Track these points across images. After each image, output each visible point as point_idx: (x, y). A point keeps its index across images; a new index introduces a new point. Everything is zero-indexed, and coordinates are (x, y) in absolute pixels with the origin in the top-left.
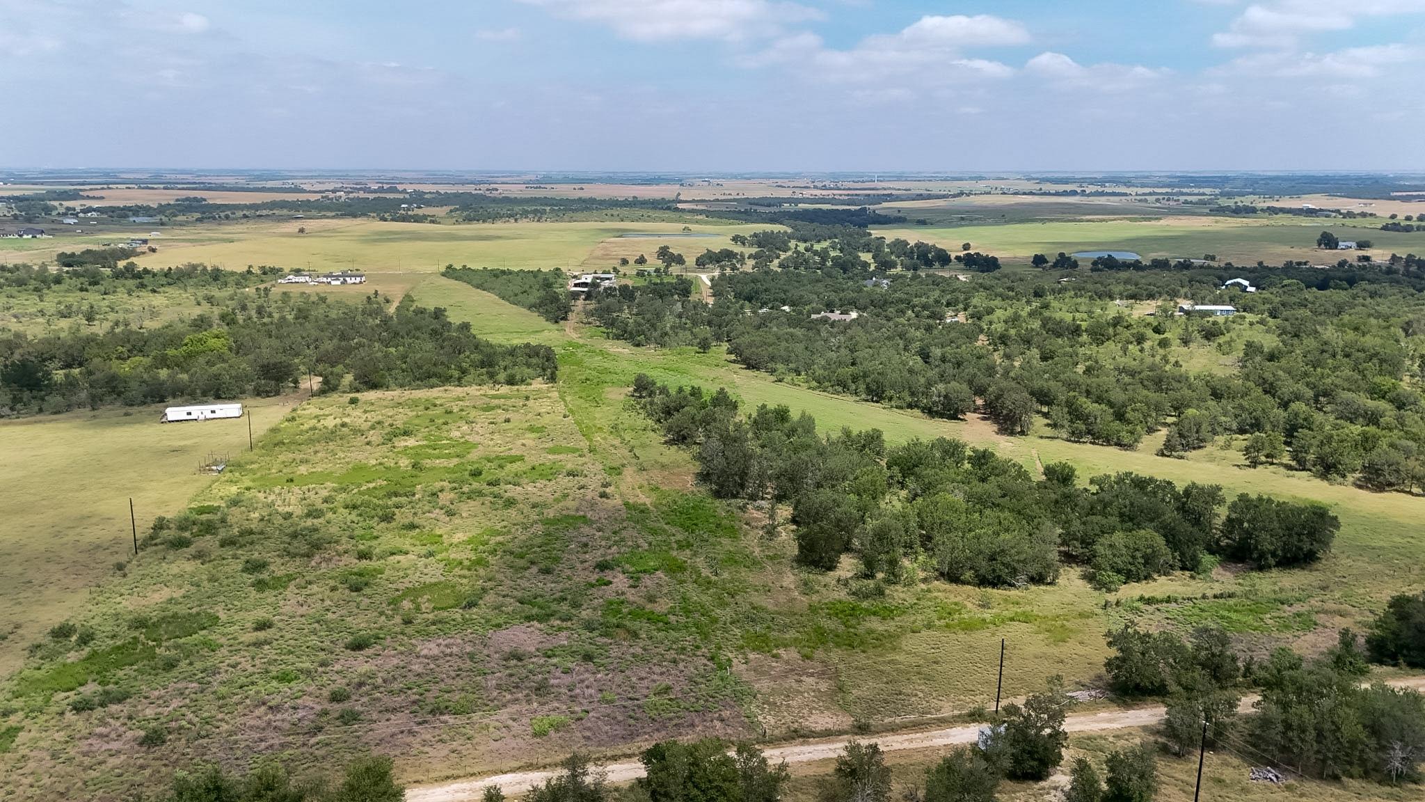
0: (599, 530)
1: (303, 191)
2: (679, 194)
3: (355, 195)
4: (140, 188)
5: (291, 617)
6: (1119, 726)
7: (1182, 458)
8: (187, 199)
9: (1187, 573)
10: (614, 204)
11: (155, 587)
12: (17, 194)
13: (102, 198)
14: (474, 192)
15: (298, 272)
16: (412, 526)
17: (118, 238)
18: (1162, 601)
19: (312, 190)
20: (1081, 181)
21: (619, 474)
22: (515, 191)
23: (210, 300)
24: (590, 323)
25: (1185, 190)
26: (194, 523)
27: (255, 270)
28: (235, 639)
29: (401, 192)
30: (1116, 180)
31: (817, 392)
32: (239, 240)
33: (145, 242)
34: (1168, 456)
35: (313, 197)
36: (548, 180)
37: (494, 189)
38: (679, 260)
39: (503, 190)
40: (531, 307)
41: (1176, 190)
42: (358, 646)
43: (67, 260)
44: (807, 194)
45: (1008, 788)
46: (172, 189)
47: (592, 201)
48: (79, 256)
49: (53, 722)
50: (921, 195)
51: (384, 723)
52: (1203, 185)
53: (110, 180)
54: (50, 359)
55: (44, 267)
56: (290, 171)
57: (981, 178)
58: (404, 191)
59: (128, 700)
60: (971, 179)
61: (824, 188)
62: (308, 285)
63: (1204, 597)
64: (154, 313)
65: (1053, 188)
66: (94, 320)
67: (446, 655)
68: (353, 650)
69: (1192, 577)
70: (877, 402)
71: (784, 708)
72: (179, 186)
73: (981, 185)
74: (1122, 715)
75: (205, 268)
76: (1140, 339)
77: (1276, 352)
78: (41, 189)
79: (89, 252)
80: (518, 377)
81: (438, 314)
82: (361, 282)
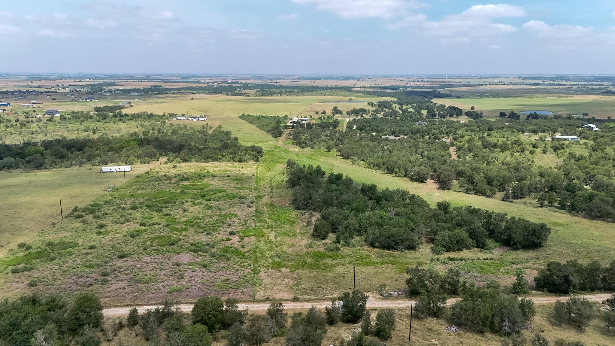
0: (239, 219)
1: (201, 83)
2: (356, 84)
3: (221, 84)
4: (139, 81)
5: (104, 245)
6: (403, 306)
7: (511, 202)
8: (155, 86)
9: (480, 249)
10: (326, 88)
11: (62, 232)
12: (92, 83)
13: (123, 85)
14: (269, 84)
15: (183, 115)
16: (167, 215)
17: (120, 102)
18: (459, 260)
19: (205, 82)
20: (544, 79)
21: (261, 198)
22: (286, 83)
23: (142, 126)
24: (290, 138)
25: (594, 83)
26: (88, 210)
27: (166, 114)
28: (80, 252)
29: (240, 83)
30: (561, 78)
31: (367, 169)
32: (166, 102)
33: (130, 103)
34: (505, 201)
35: (203, 85)
36: (303, 78)
37: (278, 82)
38: (340, 112)
39: (282, 83)
40: (268, 131)
41: (590, 83)
42: (121, 257)
43: (98, 109)
44: (413, 84)
45: (340, 325)
46: (151, 82)
47: (317, 87)
48: (102, 108)
49: (3, 276)
50: (465, 85)
51: (116, 285)
52: (604, 81)
53: (130, 78)
54: (73, 147)
55: (88, 113)
56: (199, 74)
57: (496, 77)
58: (241, 83)
59: (32, 271)
60: (492, 77)
61: (422, 81)
62: (183, 121)
63: (479, 259)
64: (119, 130)
65: (529, 82)
66: (95, 133)
67: (152, 262)
68: (120, 258)
69: (481, 251)
70: (390, 174)
71: (270, 290)
72: (154, 81)
73: (495, 80)
74: (408, 302)
75: (148, 113)
76: (523, 150)
77: (580, 157)
78: (101, 82)
79: (106, 106)
80: (243, 159)
81: (228, 133)
82: (205, 120)
